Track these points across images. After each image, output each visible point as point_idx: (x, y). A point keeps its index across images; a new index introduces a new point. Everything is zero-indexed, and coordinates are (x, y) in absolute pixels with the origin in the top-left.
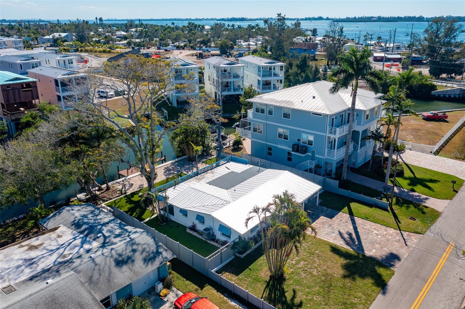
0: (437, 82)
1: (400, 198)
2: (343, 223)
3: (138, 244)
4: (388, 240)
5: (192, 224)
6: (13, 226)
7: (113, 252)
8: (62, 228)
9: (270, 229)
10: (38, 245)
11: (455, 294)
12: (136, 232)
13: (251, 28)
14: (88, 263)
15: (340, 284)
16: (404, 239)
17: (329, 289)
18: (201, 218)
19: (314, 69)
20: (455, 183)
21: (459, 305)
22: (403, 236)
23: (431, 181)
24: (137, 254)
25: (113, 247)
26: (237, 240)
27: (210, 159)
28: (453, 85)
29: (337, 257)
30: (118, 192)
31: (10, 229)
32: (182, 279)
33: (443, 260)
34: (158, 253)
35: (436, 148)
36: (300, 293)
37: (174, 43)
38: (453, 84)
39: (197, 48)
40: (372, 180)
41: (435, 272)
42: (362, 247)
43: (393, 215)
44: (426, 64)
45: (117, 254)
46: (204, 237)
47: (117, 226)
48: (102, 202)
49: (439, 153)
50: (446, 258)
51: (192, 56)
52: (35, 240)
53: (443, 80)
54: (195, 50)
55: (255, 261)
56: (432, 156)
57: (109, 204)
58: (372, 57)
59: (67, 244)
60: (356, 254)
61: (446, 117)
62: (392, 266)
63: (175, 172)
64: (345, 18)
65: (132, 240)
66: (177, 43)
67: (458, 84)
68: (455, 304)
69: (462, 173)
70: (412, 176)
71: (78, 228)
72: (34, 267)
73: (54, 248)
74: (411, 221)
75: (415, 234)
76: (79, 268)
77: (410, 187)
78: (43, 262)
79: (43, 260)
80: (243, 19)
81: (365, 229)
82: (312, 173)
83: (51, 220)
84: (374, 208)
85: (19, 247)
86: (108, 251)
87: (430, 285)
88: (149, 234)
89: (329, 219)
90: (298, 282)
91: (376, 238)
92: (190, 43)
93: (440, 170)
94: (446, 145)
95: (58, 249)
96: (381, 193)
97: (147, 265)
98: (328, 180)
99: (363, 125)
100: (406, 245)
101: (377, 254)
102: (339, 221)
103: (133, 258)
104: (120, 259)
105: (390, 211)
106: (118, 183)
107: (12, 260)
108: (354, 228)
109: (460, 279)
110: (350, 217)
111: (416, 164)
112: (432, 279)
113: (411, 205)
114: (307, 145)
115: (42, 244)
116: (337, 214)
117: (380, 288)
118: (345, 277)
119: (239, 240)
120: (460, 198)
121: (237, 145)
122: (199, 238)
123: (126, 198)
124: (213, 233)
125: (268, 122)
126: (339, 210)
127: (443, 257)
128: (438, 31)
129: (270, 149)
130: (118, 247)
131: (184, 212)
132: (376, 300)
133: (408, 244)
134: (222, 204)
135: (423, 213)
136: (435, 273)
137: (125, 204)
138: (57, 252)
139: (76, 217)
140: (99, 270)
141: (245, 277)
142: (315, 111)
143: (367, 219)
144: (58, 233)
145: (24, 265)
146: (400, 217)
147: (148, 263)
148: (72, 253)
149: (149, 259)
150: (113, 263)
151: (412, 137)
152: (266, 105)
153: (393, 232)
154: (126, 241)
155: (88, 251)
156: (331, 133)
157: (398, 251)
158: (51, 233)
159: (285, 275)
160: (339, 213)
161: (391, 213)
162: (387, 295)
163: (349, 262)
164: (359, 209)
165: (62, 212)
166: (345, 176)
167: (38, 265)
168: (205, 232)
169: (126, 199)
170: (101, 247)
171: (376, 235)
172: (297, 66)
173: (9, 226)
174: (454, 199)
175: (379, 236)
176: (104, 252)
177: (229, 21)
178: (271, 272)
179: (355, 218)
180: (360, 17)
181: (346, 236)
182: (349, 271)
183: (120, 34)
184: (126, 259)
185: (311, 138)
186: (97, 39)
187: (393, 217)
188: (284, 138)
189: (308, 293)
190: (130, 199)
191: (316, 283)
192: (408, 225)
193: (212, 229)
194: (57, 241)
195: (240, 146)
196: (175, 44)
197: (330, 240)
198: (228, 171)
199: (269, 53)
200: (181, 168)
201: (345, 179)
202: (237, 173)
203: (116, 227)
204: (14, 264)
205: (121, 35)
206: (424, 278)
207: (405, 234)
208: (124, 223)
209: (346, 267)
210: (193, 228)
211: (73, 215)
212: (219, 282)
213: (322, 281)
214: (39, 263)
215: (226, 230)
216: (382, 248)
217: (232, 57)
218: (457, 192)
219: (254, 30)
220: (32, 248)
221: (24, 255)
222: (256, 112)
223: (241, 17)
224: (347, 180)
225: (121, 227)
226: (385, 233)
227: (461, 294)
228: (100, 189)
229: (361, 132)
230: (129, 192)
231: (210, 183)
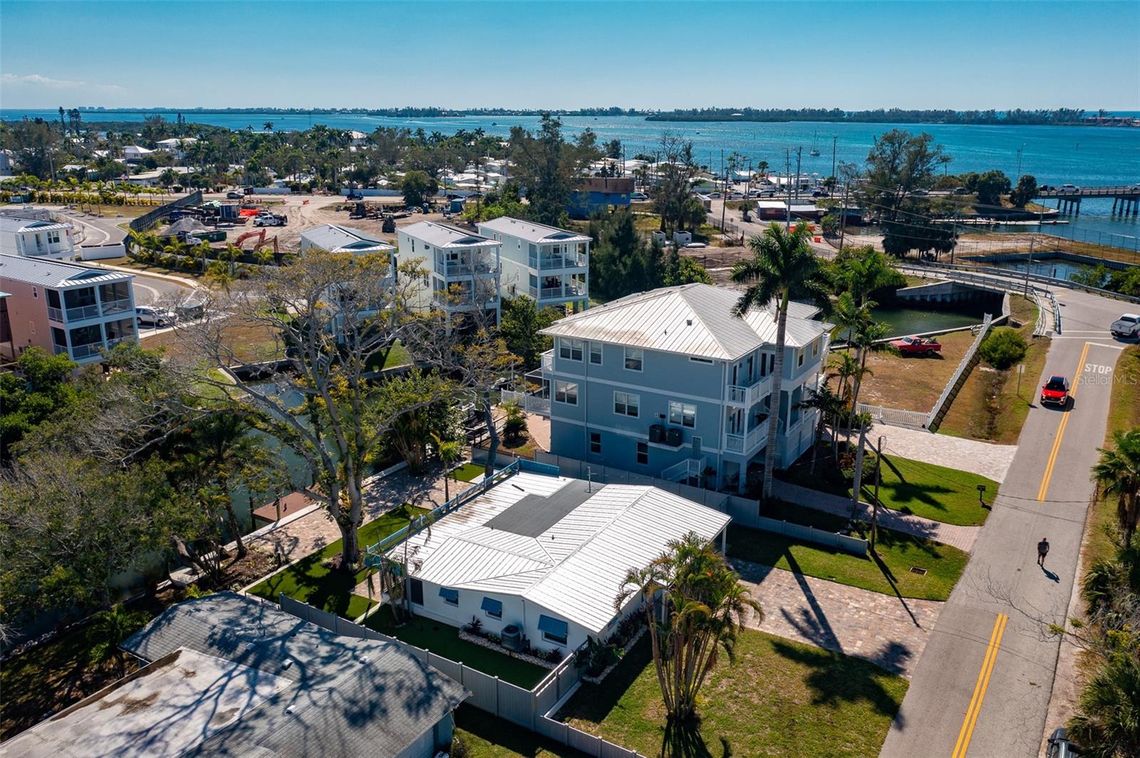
0: (904, 268)
1: (886, 529)
2: (785, 590)
3: (384, 674)
4: (881, 619)
5: (470, 621)
6: (31, 661)
7: (335, 695)
8: (188, 656)
9: (675, 615)
10: (148, 699)
11: (1027, 714)
12: (368, 648)
13: (466, 138)
14: (289, 725)
15: (810, 719)
16: (912, 615)
17: (791, 730)
18: (492, 605)
19: (649, 246)
20: (984, 490)
21: (1039, 734)
22: (907, 609)
23: (938, 489)
24: (389, 696)
25: (330, 684)
26: (585, 646)
27: (459, 468)
28: (939, 275)
29: (791, 664)
30: (271, 560)
31: (28, 669)
32: (483, 742)
33: (993, 650)
34: (432, 690)
35: (931, 416)
36: (737, 744)
37: (284, 178)
38: (936, 272)
39: (343, 190)
40: (822, 494)
41: (984, 675)
42: (834, 638)
43: (879, 566)
44: (869, 224)
45: (345, 700)
46: (506, 645)
47: (316, 638)
48: (238, 587)
49: (938, 427)
50: (997, 645)
51: (338, 210)
52: (133, 689)
53: (914, 264)
54: (338, 194)
55: (628, 687)
56: (926, 435)
57: (258, 590)
58: (756, 210)
59: (214, 690)
60: (827, 654)
61: (938, 348)
62: (901, 671)
63: (389, 504)
64: (673, 111)
65: (367, 666)
66: (292, 177)
67: (948, 274)
68: (1033, 733)
69: (991, 467)
70: (899, 480)
71: (229, 652)
72: (158, 748)
73: (189, 701)
74: (915, 576)
75: (929, 603)
76: (274, 738)
77: (900, 505)
78: (176, 735)
79: (173, 730)
80: (432, 113)
81: (832, 599)
82: (697, 486)
83: (152, 636)
84: (838, 554)
85: (101, 708)
86: (325, 696)
87: (980, 701)
88: (402, 650)
89: (755, 585)
90: (727, 723)
91: (857, 616)
92: (323, 176)
93: (948, 464)
94: (948, 408)
95: (198, 702)
96: (847, 521)
97: (417, 718)
98: (737, 500)
99: (795, 378)
100: (918, 626)
101: (868, 651)
102: (776, 588)
103: (383, 706)
104: (355, 709)
105: (871, 558)
106: (259, 537)
107: (97, 738)
108: (808, 599)
109: (1031, 684)
110: (797, 578)
111: (901, 453)
112: (979, 690)
113: (909, 543)
114: (681, 426)
115: (154, 696)
116: (767, 573)
117: (889, 718)
118: (816, 702)
119: (590, 645)
120: (998, 520)
121: (515, 432)
122: (492, 650)
123: (293, 573)
124: (524, 636)
125: (590, 379)
126: (771, 564)
127: (992, 644)
128: (894, 160)
129: (596, 437)
130: (341, 685)
131: (451, 595)
132: (887, 741)
133: (921, 624)
134: (536, 571)
135: (937, 556)
136: (984, 678)
137: (296, 587)
138: (200, 709)
139: (214, 627)
140: (317, 737)
141: (615, 723)
142: (699, 353)
143: (830, 578)
144: (182, 665)
145: (132, 746)
146: (892, 569)
147: (417, 712)
148: (238, 709)
149: (417, 705)
150: (343, 722)
151: (879, 394)
152: (586, 342)
153: (886, 603)
154: (355, 669)
155: (275, 700)
156: (734, 399)
157: (906, 639)
158: (165, 668)
159: (696, 712)
160: (771, 569)
161: (874, 563)
162: (906, 730)
163: (817, 672)
164: (811, 558)
165: (173, 618)
166: (770, 489)
167: (167, 744)
168: (508, 635)
169: (294, 576)
170: (300, 688)
171: (855, 610)
172: (611, 240)
173: (23, 664)
174: (988, 522)
175: (862, 613)
176: (315, 699)
177: (398, 116)
178: (669, 709)
179: (807, 578)
180: (706, 109)
181: (798, 618)
182: (822, 689)
183: (134, 152)
184: (367, 708)
185: (690, 411)
186: (78, 168)
187: (879, 570)
188: (629, 414)
189: (753, 742)
190: (302, 574)
191: (764, 721)
192: (913, 584)
193: (522, 628)
194: (188, 685)
195: (522, 433)
196: (287, 179)
197: (767, 629)
198: (521, 496)
199: (525, 201)
200: (398, 493)
201: (770, 495)
202: (543, 497)
203: (313, 640)
204: (107, 747)
205: (136, 155)
206: (965, 690)
207: (911, 603)
208: (327, 630)
209: (813, 682)
210: (475, 629)
211: (205, 621)
212: (565, 741)
213: (774, 716)
214: (167, 739)
215: (555, 626)
216: (873, 636)
217: (434, 212)
218: (990, 509)
219: (473, 143)
220: (134, 706)
221: (120, 724)
222: (562, 356)
223: (427, 107)
224: (773, 497)
225: (325, 638)
226: (872, 604)
227: (1038, 714)
228: (223, 556)
229: (790, 394)
230: (295, 559)
231: (492, 524)
